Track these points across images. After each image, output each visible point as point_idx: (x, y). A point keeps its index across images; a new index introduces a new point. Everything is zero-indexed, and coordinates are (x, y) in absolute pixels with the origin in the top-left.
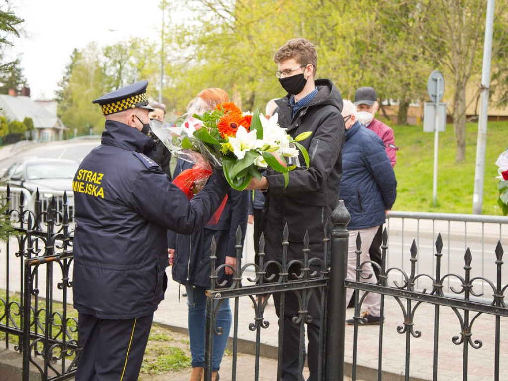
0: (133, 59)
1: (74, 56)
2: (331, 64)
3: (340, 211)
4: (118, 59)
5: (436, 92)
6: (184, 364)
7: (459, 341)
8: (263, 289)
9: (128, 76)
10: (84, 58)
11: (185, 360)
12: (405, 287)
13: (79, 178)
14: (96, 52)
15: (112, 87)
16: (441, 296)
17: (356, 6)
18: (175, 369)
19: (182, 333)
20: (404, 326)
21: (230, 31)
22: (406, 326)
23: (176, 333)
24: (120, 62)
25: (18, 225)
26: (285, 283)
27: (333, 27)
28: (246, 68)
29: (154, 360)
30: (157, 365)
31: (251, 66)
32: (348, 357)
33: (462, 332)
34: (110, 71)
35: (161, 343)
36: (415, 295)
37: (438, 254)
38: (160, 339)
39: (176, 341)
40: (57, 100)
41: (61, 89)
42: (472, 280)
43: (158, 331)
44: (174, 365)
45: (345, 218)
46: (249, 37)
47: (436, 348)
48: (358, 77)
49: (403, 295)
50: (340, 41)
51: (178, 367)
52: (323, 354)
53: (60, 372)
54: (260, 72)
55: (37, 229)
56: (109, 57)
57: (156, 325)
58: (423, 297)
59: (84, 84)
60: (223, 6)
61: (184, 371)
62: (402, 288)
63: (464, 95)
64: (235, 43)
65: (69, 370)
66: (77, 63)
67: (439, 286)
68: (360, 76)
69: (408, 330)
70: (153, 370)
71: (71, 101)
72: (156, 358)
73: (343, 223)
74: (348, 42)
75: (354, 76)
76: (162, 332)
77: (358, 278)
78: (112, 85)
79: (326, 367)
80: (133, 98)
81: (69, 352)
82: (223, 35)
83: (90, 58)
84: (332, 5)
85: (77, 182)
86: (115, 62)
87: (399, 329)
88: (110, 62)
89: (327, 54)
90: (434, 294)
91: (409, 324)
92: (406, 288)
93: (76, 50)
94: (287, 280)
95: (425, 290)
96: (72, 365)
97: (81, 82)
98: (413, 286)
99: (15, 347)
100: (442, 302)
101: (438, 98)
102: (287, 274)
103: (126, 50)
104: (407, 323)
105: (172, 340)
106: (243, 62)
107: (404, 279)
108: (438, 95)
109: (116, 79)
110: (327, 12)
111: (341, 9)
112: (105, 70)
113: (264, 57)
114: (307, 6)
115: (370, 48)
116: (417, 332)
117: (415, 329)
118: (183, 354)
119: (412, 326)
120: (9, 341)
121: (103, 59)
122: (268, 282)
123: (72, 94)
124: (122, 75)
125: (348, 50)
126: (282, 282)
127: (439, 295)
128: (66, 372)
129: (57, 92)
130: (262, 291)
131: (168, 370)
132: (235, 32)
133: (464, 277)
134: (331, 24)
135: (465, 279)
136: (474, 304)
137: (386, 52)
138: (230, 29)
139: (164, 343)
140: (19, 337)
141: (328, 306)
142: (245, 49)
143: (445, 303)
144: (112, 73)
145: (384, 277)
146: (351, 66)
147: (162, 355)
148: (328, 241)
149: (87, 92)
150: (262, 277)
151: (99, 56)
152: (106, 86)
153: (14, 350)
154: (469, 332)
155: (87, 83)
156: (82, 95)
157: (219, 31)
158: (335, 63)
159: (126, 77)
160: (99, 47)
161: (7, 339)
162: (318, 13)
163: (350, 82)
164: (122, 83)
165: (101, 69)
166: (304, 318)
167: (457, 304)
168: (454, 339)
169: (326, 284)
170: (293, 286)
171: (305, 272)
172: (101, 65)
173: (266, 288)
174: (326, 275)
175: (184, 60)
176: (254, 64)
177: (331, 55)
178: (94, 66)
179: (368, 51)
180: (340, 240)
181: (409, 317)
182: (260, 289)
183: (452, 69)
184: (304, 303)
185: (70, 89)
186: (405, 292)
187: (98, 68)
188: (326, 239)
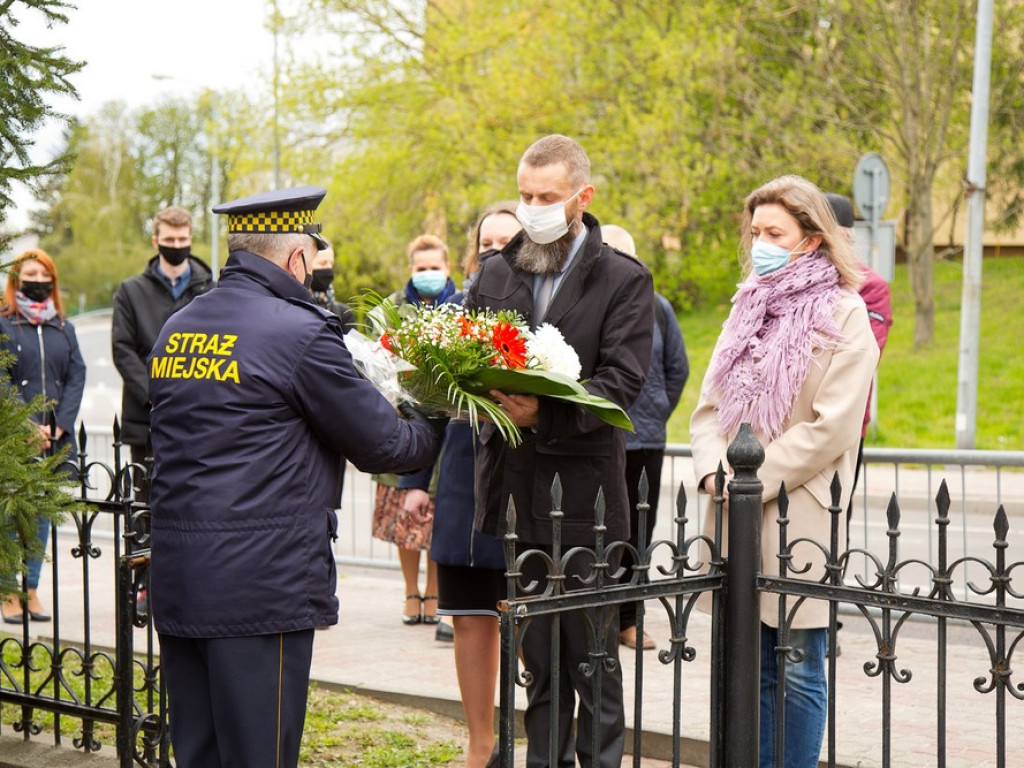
0: (201, 139)
1: (71, 133)
2: (643, 144)
3: (744, 441)
4: (170, 140)
5: (872, 198)
6: (418, 764)
7: (987, 685)
8: (603, 596)
9: (193, 176)
10: (96, 136)
12: (877, 585)
13: (170, 351)
14: (121, 123)
15: (158, 202)
16: (950, 600)
17: (694, 18)
20: (877, 662)
21: (422, 77)
22: (881, 661)
23: (390, 706)
24: (174, 146)
26: (643, 585)
27: (646, 61)
28: (462, 156)
29: (355, 758)
30: (363, 765)
31: (472, 152)
33: (994, 667)
34: (154, 165)
35: (363, 725)
36: (900, 601)
37: (943, 519)
38: (361, 716)
39: (392, 721)
40: (35, 231)
41: (45, 206)
42: (1010, 568)
43: (353, 703)
45: (755, 456)
46: (464, 88)
47: (941, 700)
48: (701, 170)
49: (875, 602)
50: (662, 92)
52: (718, 722)
54: (491, 165)
56: (151, 135)
57: (346, 690)
58: (914, 603)
59: (96, 192)
60: (407, 22)
62: (872, 588)
63: (929, 204)
64: (435, 100)
66: (78, 149)
67: (946, 580)
68: (707, 167)
69: (886, 669)
71: (69, 234)
72: (359, 754)
73: (750, 467)
74: (679, 94)
75: (692, 166)
76: (361, 704)
77: (783, 572)
78: (158, 196)
79: (724, 746)
82: (407, 84)
83: (108, 137)
84: (643, 16)
85: (164, 359)
86: (163, 145)
87: (868, 667)
88: (152, 146)
89: (633, 121)
90: (937, 596)
91: (888, 658)
92: (880, 588)
93: (74, 120)
95: (917, 591)
97: (89, 189)
98: (893, 582)
99: (75, 741)
100: (951, 612)
101: (876, 212)
103: (187, 120)
104: (883, 656)
105: (384, 718)
106: (455, 143)
107: (876, 570)
108: (876, 204)
109: (166, 183)
110: (630, 33)
111: (663, 24)
112: (142, 164)
113: (500, 132)
114: (590, 18)
115: (726, 107)
116: (903, 672)
117: (899, 666)
119: (893, 660)
120: (62, 729)
121: (139, 140)
122: (613, 582)
123: (69, 218)
124: (180, 174)
125: (680, 112)
126: (638, 583)
127: (945, 599)
129: (35, 214)
130: (603, 600)
132: (434, 79)
133: (994, 562)
134: (641, 55)
135: (995, 566)
136: (1016, 614)
137: (759, 114)
138: (423, 72)
139: (369, 724)
140: (84, 720)
141: (726, 628)
142: (457, 116)
143: (959, 614)
144: (157, 171)
145: (835, 567)
146: (686, 146)
147: (369, 748)
148: (721, 502)
149: (104, 211)
150: (602, 572)
151: (128, 133)
152: (146, 199)
153: (72, 747)
154: (1007, 668)
155: (104, 191)
156: (93, 219)
157: (398, 76)
158: (653, 141)
159: (189, 178)
160: (127, 113)
161: (56, 725)
162: (609, 33)
163: (684, 182)
164: (181, 192)
165: (132, 161)
166: (680, 653)
167: (982, 615)
168: (978, 683)
169: (721, 586)
170: (659, 590)
171: (681, 563)
172: (134, 153)
173: (610, 595)
174: (721, 568)
175: (323, 141)
176: (478, 147)
177: (642, 122)
178: (117, 156)
179: (722, 114)
180: (747, 498)
181: (886, 644)
182: (597, 598)
183: (904, 149)
184: (678, 623)
185: (64, 205)
186: (879, 596)
187: (126, 160)
188: (718, 498)
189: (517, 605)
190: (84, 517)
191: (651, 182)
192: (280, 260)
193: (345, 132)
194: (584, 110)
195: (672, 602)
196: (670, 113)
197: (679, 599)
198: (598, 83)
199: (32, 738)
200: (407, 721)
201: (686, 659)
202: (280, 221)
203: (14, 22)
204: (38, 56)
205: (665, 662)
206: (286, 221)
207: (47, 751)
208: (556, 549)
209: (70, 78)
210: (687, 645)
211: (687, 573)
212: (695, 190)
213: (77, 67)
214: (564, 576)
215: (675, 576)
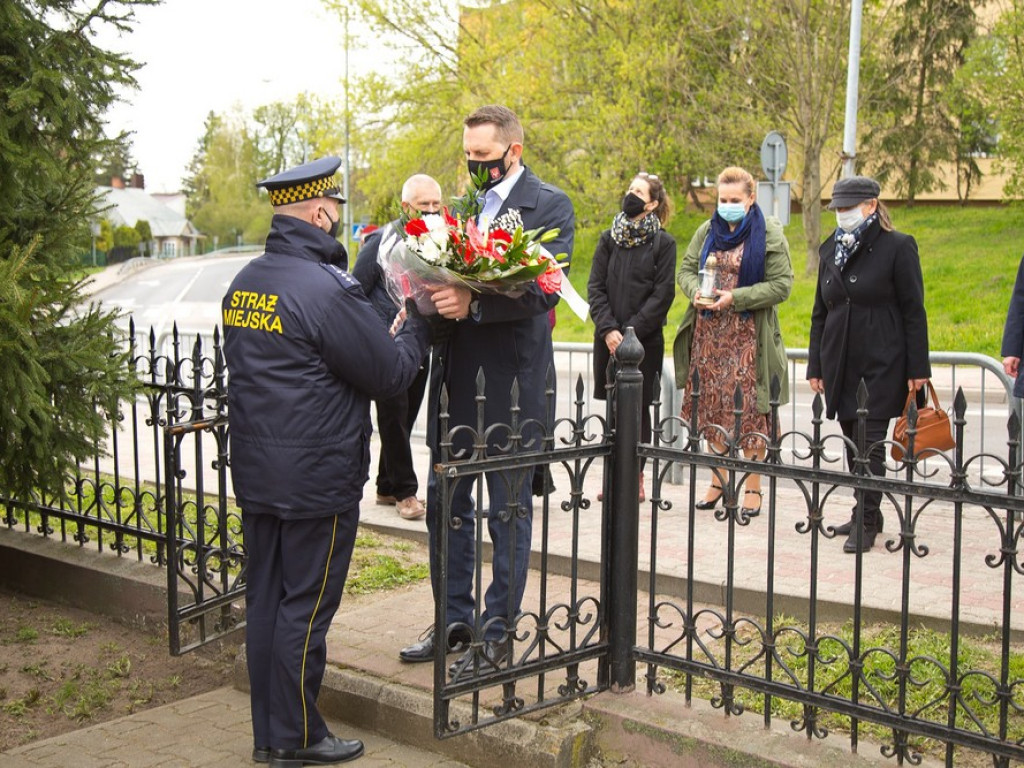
0: (301, 126)
1: (209, 122)
2: (611, 125)
4: (277, 126)
5: (774, 166)
6: (401, 579)
7: (805, 528)
8: (516, 461)
9: (294, 152)
10: (226, 125)
11: (402, 573)
12: (726, 452)
13: (234, 305)
14: (244, 115)
15: (268, 170)
16: (779, 464)
17: (647, 33)
18: (387, 587)
19: (395, 536)
20: (724, 510)
21: (451, 78)
22: (728, 509)
23: (386, 536)
24: (280, 131)
25: (148, 379)
26: (550, 452)
27: (614, 66)
29: (356, 574)
30: (360, 580)
32: (643, 562)
33: (810, 513)
34: (265, 143)
35: (363, 550)
36: (742, 465)
38: (363, 544)
39: (386, 548)
40: (185, 193)
41: (192, 175)
42: (824, 440)
44: (385, 580)
45: (637, 354)
46: (483, 87)
48: (653, 146)
49: (724, 465)
50: (625, 89)
51: (391, 583)
53: (221, 591)
55: (176, 383)
56: (264, 122)
58: (752, 466)
59: (226, 165)
60: (441, 39)
61: (401, 589)
62: (722, 455)
63: (818, 169)
64: (460, 95)
65: (234, 587)
66: (214, 134)
67: (776, 449)
68: (658, 144)
69: (731, 516)
70: (354, 589)
71: (207, 193)
72: (358, 572)
73: (633, 362)
74: (637, 91)
75: (647, 143)
76: (365, 535)
77: (657, 442)
78: (268, 166)
80: (314, 184)
81: (233, 562)
82: (441, 83)
83: (234, 125)
84: (610, 32)
85: (230, 311)
86: (273, 129)
87: (718, 514)
88: (264, 130)
89: (604, 109)
90: (769, 461)
91: (732, 507)
92: (728, 455)
93: (212, 113)
96: (236, 582)
97: (221, 163)
99: (152, 559)
100: (780, 473)
101: (777, 175)
102: (552, 438)
103: (290, 111)
104: (729, 506)
105: (381, 545)
108: (777, 169)
109: (275, 156)
110: (602, 44)
111: (626, 39)
112: (257, 143)
114: (571, 34)
115: (672, 100)
118: (398, 564)
120: (143, 550)
121: (254, 126)
122: (527, 450)
123: (208, 183)
124: (284, 150)
125: (638, 104)
126: (545, 450)
127: (775, 463)
128: (229, 589)
129: (185, 180)
130: (517, 464)
131: (377, 588)
132: (459, 79)
133: (812, 435)
134: (610, 61)
135: (812, 437)
136: (826, 474)
137: (695, 105)
138: (452, 74)
139: (369, 550)
140: (158, 544)
143: (785, 474)
144: (268, 148)
145: (695, 438)
146: (643, 126)
147: (366, 567)
148: (611, 389)
149: (231, 178)
150: (516, 443)
151: (249, 122)
152: (260, 168)
153: (151, 563)
154: (820, 514)
155: (231, 163)
156: (224, 183)
157: (435, 77)
158: (617, 124)
159: (290, 153)
161: (139, 547)
162: (586, 45)
163: (641, 153)
164: (285, 163)
165: (251, 142)
166: (577, 503)
167: (801, 475)
168: (798, 526)
169: (610, 452)
170: (562, 456)
171: (579, 436)
172: (251, 135)
173: (522, 460)
174: (609, 439)
175: (380, 125)
178: (240, 138)
179: (668, 104)
180: (630, 387)
181: (731, 497)
182: (513, 461)
183: (798, 127)
184: (577, 480)
185: (204, 174)
186: (727, 461)
187: (246, 141)
188: (608, 386)
189: (449, 468)
190: (154, 397)
191: (617, 153)
193: (395, 119)
195: (572, 464)
196: (630, 102)
197: (578, 462)
198: (577, 81)
199: (123, 555)
200: (397, 548)
201: (582, 507)
203: (93, 33)
204: (113, 59)
205: (566, 510)
207: (132, 564)
208: (480, 424)
209: (135, 74)
210: (583, 497)
211: (584, 443)
212: (649, 160)
213: (138, 67)
214: (486, 446)
215: (574, 445)
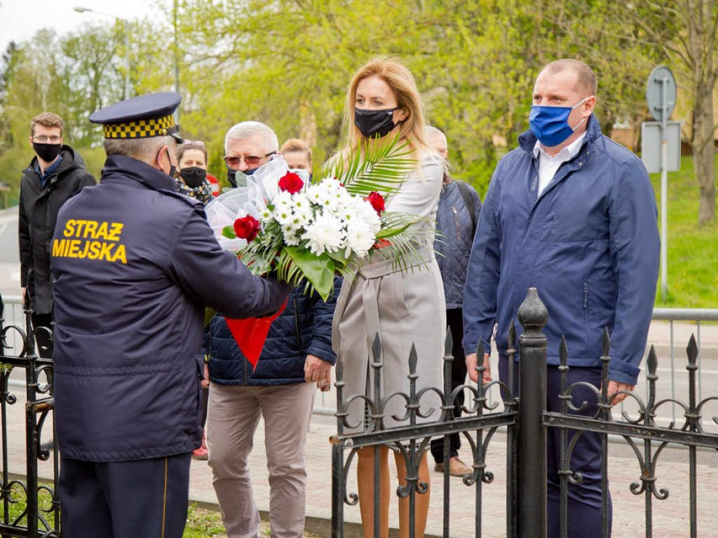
0: (118, 61)
1: (9, 56)
2: (476, 60)
3: (531, 304)
4: (91, 61)
5: (661, 104)
8: (416, 431)
9: (111, 91)
10: (30, 59)
12: (641, 420)
13: (68, 235)
14: (51, 49)
15: (82, 111)
16: (699, 432)
20: (640, 483)
22: (644, 482)
24: (95, 67)
26: (449, 422)
28: (327, 72)
31: (336, 69)
34: (77, 81)
36: (658, 433)
37: (692, 366)
45: (541, 316)
46: (330, 17)
47: (693, 515)
49: (638, 434)
50: (491, 18)
52: (513, 532)
56: (75, 57)
58: (670, 435)
59: (31, 105)
62: (636, 423)
63: (711, 106)
64: (305, 27)
66: (16, 69)
67: (695, 416)
68: (528, 80)
69: (648, 489)
71: (10, 139)
73: (536, 325)
74: (505, 20)
75: (516, 79)
78: (81, 108)
82: (281, 14)
83: (40, 60)
85: (63, 241)
86: (86, 66)
87: (633, 487)
88: (77, 66)
89: (469, 41)
90: (688, 429)
91: (650, 479)
92: (642, 422)
93: (12, 45)
94: (453, 416)
95: (672, 424)
97: (25, 103)
98: (652, 417)
100: (700, 442)
101: (665, 114)
102: (453, 407)
103: (105, 45)
104: (645, 478)
106: (321, 62)
107: (639, 408)
108: (665, 107)
109: (89, 96)
112: (68, 81)
113: (359, 52)
115: (543, 31)
116: (662, 491)
117: (658, 486)
119: (653, 481)
121: (63, 61)
123: (9, 126)
124: (100, 89)
125: (506, 35)
126: (445, 420)
127: (695, 431)
130: (416, 434)
132: (304, 10)
137: (571, 35)
141: (518, 457)
142: (323, 39)
143: (706, 443)
144: (80, 87)
145: (606, 406)
146: (511, 62)
148: (514, 354)
151: (57, 56)
152: (72, 110)
155: (37, 104)
158: (483, 58)
159: (107, 93)
160: (55, 40)
163: (510, 91)
164: (101, 104)
165: (59, 79)
166: (480, 476)
169: (514, 422)
170: (463, 426)
171: (480, 404)
172: (60, 72)
173: (422, 430)
174: (514, 407)
175: (214, 61)
176: (341, 64)
177: (476, 43)
178: (48, 75)
179: (540, 35)
180: (534, 351)
181: (648, 468)
182: (411, 432)
183: (689, 61)
184: (479, 452)
185: (4, 116)
186: (641, 429)
187: (55, 78)
188: (511, 351)
189: (345, 439)
191: (483, 91)
192: (149, 160)
193: (231, 54)
194: (428, 33)
195: (473, 434)
197: (480, 432)
201: (485, 481)
202: (148, 128)
205: (468, 484)
206: (152, 128)
210: (486, 470)
211: (485, 411)
212: (519, 98)
215: (476, 414)
